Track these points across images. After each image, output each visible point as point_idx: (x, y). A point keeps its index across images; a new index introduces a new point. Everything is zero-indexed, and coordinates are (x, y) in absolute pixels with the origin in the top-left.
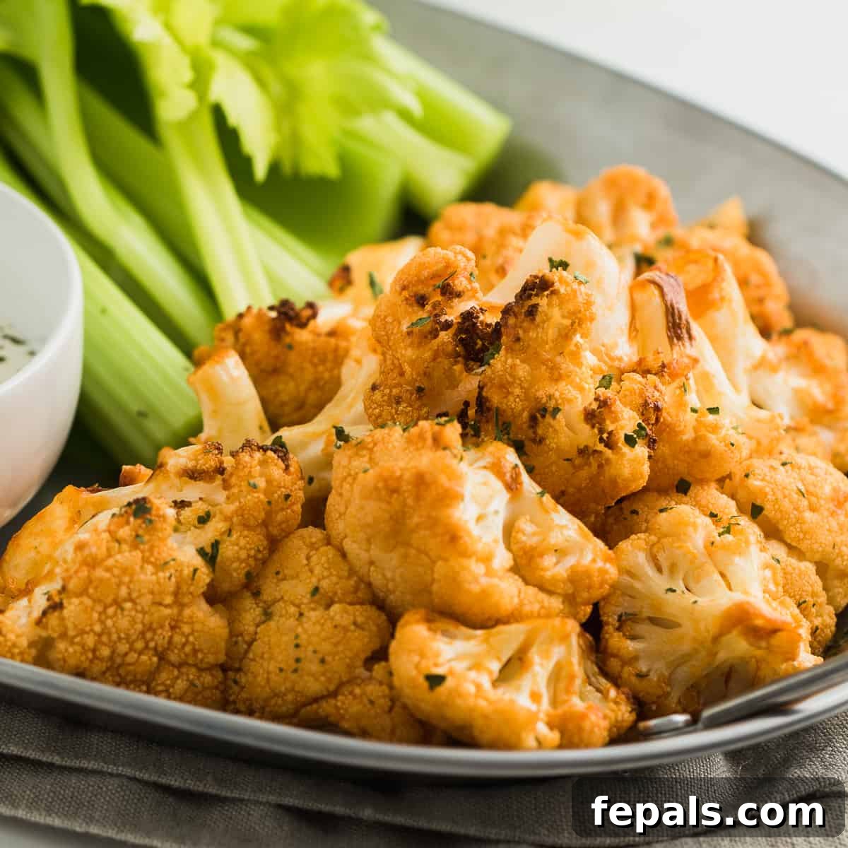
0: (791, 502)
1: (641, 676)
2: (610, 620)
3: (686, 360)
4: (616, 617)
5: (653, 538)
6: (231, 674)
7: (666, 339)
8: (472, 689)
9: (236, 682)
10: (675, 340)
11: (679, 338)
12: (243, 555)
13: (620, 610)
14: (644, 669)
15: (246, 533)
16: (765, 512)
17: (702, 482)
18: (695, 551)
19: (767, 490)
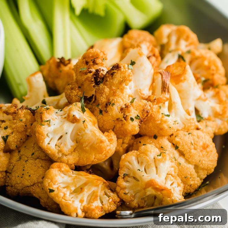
0: (188, 146)
1: (125, 194)
2: (121, 175)
3: (164, 99)
4: (123, 175)
5: (138, 153)
6: (8, 174)
7: (161, 91)
8: (62, 195)
9: (8, 177)
10: (163, 92)
11: (165, 91)
12: (16, 140)
13: (124, 173)
14: (127, 192)
15: (18, 134)
16: (179, 148)
17: (162, 136)
18: (149, 160)
19: (181, 142)
